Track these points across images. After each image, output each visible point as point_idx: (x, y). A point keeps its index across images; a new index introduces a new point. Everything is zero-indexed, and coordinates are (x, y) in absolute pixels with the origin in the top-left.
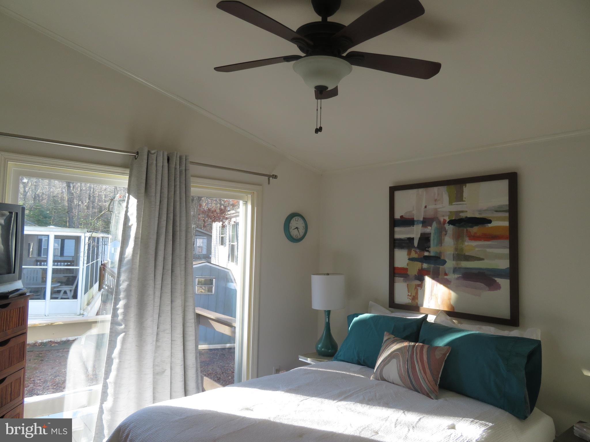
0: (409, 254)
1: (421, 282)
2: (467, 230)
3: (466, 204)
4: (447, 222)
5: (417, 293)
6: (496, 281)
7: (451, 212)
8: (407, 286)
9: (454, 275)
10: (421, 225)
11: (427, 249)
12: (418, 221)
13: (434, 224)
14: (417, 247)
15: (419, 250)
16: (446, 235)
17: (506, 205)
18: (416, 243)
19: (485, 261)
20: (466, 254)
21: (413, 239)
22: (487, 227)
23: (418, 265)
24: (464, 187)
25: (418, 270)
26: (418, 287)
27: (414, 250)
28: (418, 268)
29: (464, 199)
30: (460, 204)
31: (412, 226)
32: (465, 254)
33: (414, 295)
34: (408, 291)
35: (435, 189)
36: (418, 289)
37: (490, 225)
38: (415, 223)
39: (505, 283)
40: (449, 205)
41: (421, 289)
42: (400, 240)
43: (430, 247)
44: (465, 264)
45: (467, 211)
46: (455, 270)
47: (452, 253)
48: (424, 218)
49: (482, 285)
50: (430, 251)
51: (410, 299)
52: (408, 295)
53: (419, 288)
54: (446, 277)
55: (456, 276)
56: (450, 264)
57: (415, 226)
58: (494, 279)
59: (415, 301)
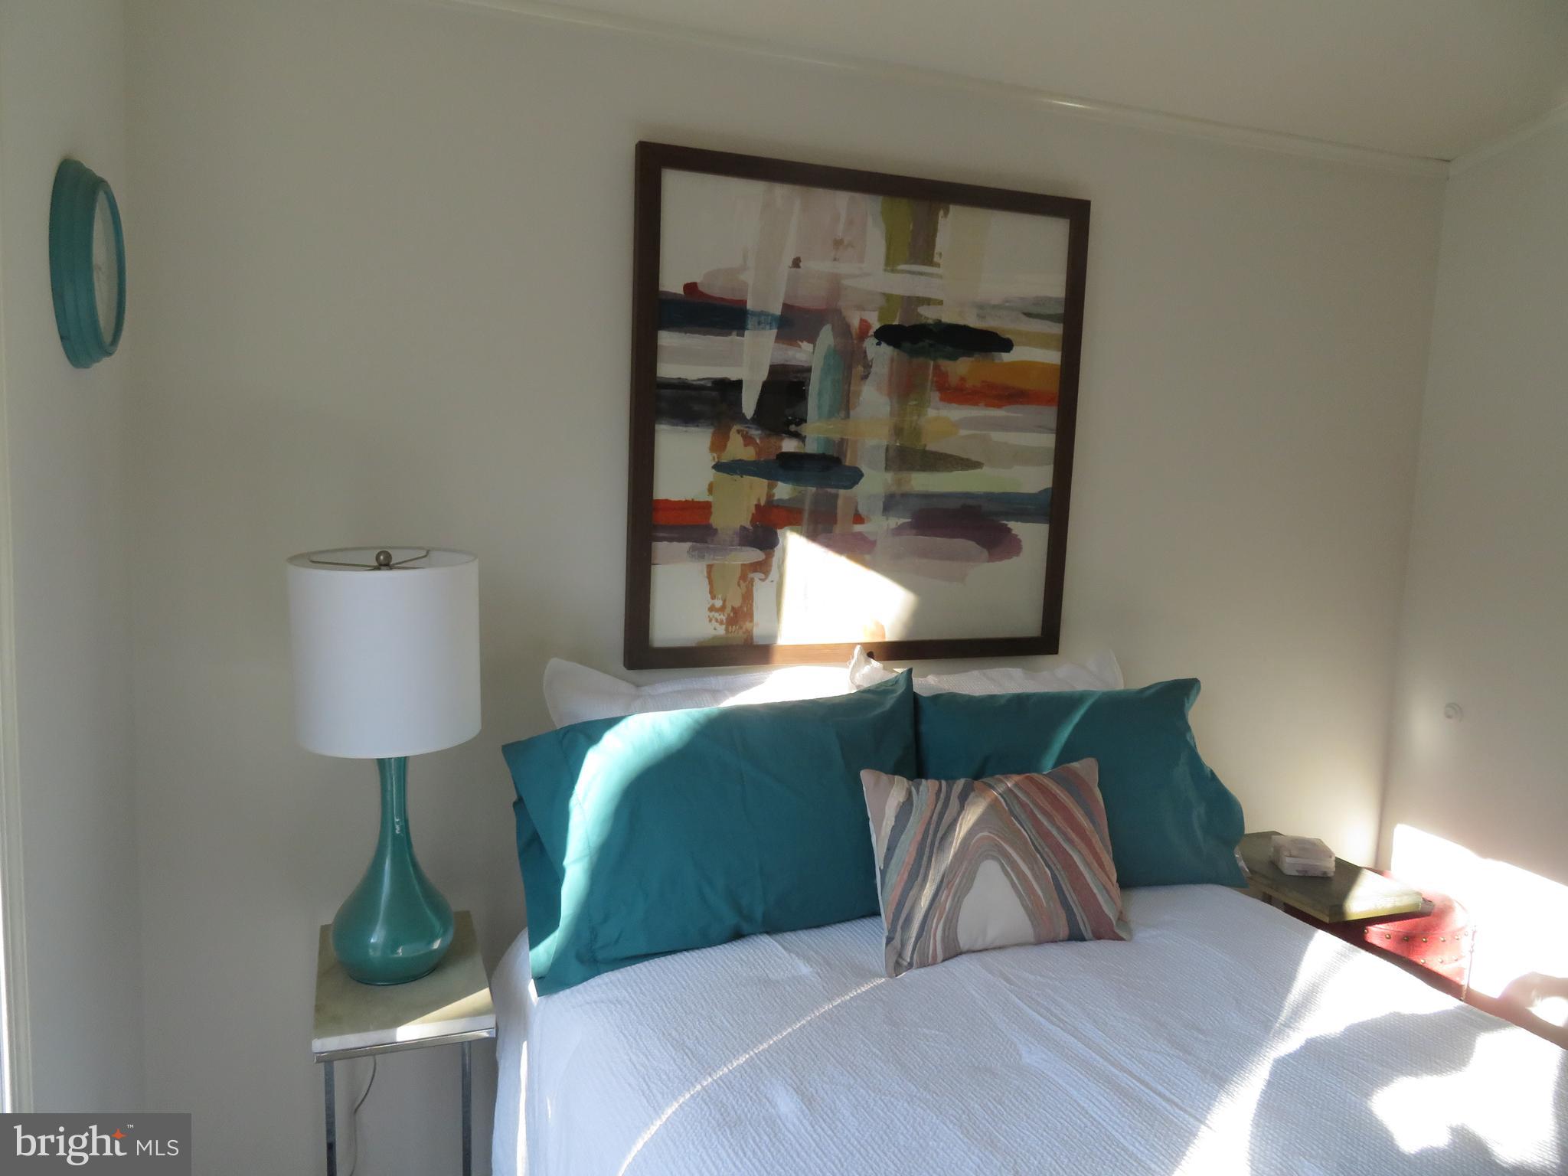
0: (719, 444)
1: (766, 554)
2: (937, 367)
3: (940, 277)
4: (871, 332)
5: (748, 597)
6: (1009, 530)
7: (888, 297)
8: (705, 574)
9: (887, 519)
10: (774, 332)
11: (793, 428)
12: (761, 314)
13: (827, 337)
14: (753, 419)
15: (759, 432)
16: (865, 377)
17: (1057, 300)
18: (749, 404)
19: (986, 470)
20: (927, 448)
21: (738, 384)
22: (997, 361)
23: (754, 490)
24: (941, 213)
25: (754, 511)
26: (755, 571)
27: (738, 432)
28: (755, 502)
29: (936, 259)
30: (921, 274)
31: (734, 333)
32: (925, 445)
33: (737, 603)
34: (711, 592)
35: (842, 200)
36: (752, 580)
37: (1006, 357)
38: (751, 322)
39: (1032, 535)
40: (885, 270)
41: (762, 580)
42: (682, 385)
43: (806, 421)
44: (923, 482)
45: (941, 303)
46: (891, 503)
47: (885, 443)
48: (786, 306)
49: (970, 545)
50: (805, 437)
51: (721, 623)
52: (712, 609)
53: (757, 576)
54: (858, 528)
55: (894, 522)
56: (875, 482)
57: (747, 333)
58: (1006, 525)
59: (741, 628)
